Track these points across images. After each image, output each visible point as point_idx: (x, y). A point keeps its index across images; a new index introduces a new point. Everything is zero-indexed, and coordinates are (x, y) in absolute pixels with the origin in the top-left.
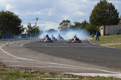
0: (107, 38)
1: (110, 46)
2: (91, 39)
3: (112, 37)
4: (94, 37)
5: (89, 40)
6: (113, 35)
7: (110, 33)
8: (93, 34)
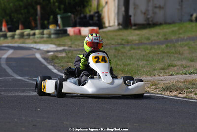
0: (141, 43)
1: (167, 89)
2: (51, 47)
3: (174, 37)
4: (65, 40)
5: (38, 56)
6: (175, 28)
7: (159, 16)
8: (55, 22)
